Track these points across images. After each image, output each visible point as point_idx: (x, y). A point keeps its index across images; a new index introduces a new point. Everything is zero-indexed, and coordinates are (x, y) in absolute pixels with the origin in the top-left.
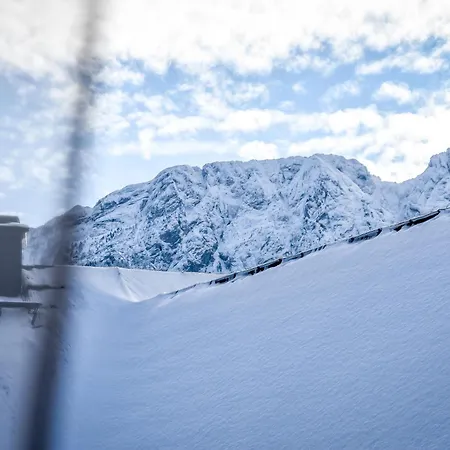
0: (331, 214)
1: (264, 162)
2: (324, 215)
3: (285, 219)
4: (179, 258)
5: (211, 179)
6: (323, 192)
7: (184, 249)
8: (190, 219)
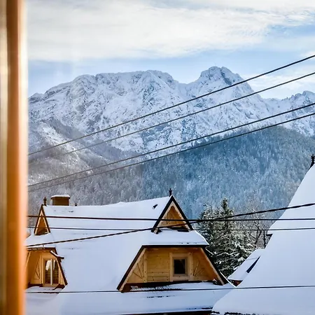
0: (155, 98)
1: (125, 74)
2: (152, 99)
3: (134, 100)
4: (85, 118)
5: (100, 81)
6: (152, 88)
7: (87, 114)
8: (90, 100)
